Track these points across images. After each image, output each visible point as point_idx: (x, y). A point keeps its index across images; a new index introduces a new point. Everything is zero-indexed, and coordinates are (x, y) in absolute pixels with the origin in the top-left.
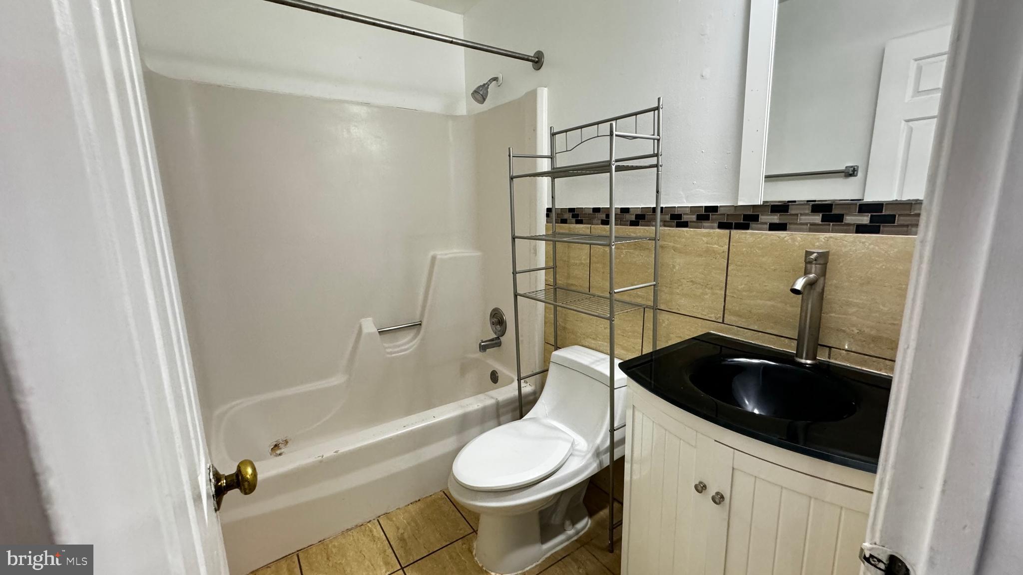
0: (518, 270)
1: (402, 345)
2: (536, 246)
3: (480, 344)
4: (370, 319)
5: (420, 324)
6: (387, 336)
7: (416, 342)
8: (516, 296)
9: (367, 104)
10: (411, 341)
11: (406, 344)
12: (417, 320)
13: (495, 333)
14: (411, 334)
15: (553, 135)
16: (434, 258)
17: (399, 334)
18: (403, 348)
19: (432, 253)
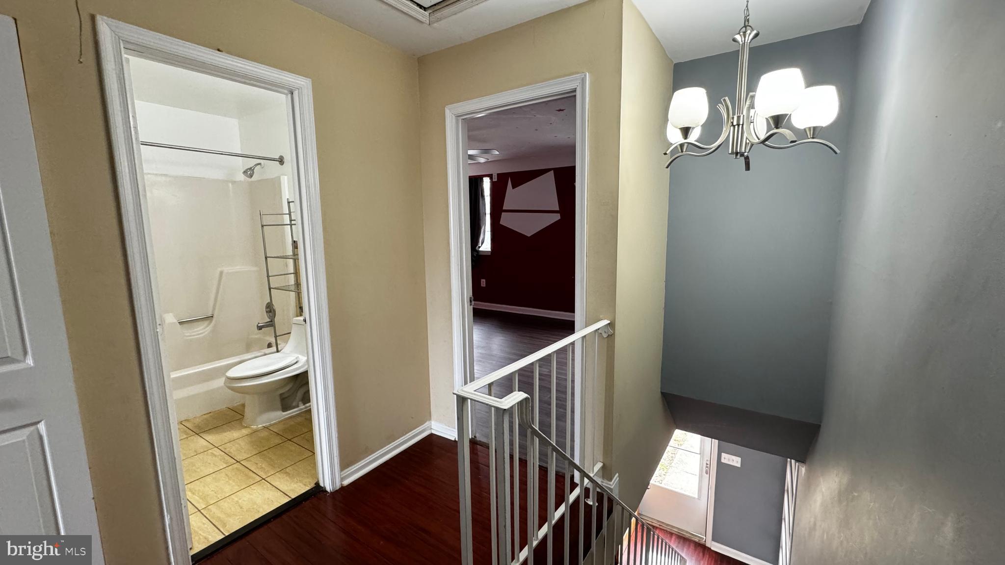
0: (270, 275)
1: (199, 331)
2: (286, 262)
3: (257, 325)
4: (171, 314)
5: (212, 317)
6: (185, 325)
7: (209, 329)
8: (270, 289)
9: (166, 175)
10: (207, 326)
11: (202, 330)
12: (210, 314)
13: (269, 318)
14: (206, 323)
15: (289, 203)
16: (221, 273)
17: (196, 324)
18: (200, 332)
19: (219, 269)
